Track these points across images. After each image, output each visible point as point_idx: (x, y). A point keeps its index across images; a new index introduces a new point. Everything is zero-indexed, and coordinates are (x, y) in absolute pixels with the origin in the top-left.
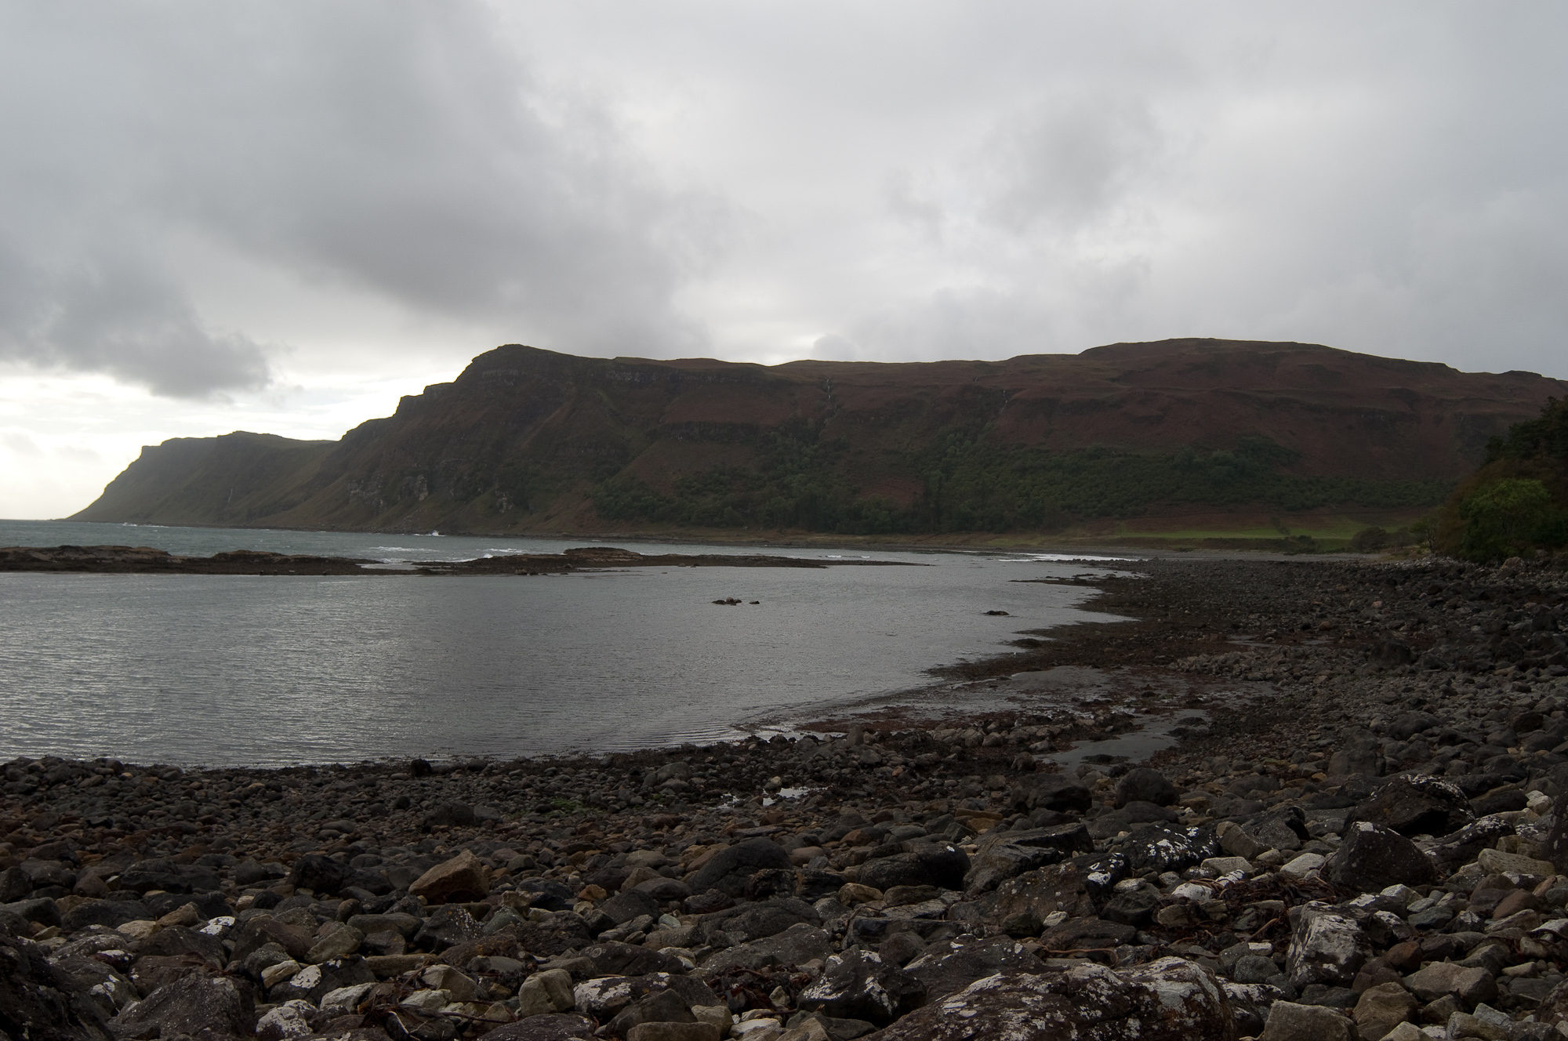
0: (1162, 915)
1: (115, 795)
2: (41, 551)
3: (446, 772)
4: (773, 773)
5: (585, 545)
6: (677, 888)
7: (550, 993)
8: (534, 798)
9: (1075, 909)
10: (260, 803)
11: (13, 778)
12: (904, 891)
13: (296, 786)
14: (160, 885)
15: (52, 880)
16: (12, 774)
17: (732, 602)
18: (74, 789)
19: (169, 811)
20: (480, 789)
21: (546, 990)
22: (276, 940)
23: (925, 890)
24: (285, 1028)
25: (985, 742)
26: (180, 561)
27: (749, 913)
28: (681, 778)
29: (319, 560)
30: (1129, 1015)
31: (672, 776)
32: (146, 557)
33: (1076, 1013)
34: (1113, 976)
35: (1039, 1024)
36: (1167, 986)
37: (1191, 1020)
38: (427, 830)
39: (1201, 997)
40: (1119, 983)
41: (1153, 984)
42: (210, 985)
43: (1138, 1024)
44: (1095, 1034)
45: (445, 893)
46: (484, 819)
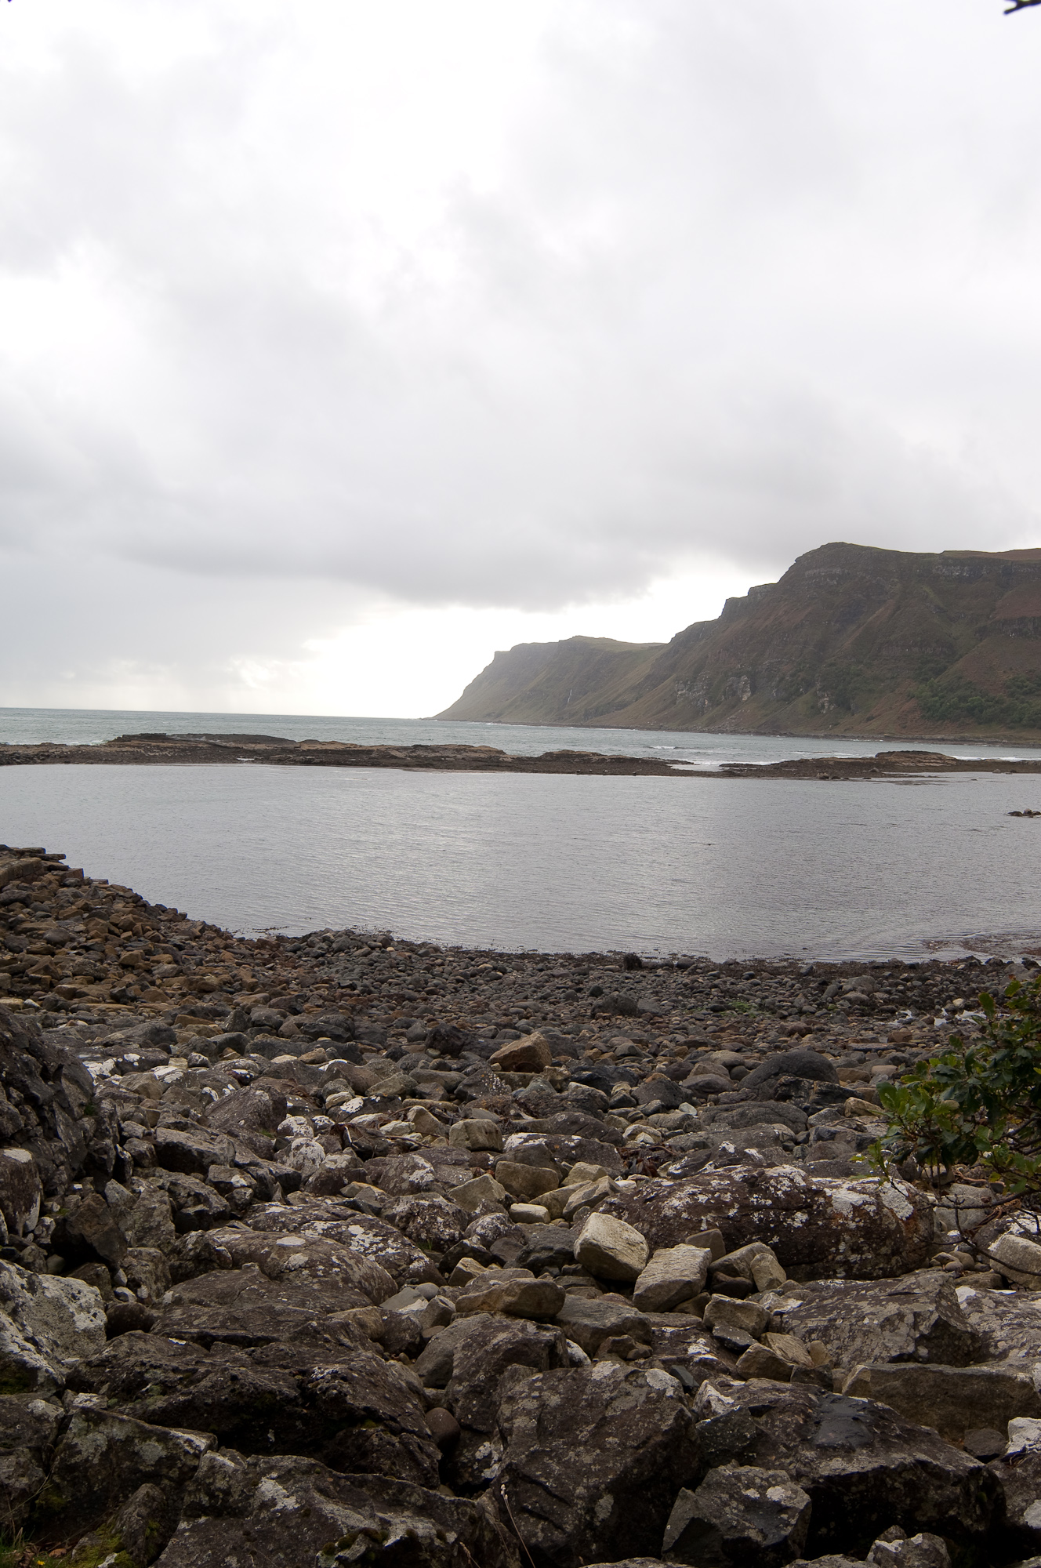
2: (398, 749)
3: (655, 967)
4: (959, 993)
8: (716, 998)
10: (482, 981)
11: (311, 945)
13: (520, 969)
14: (328, 1034)
16: (312, 941)
17: (1029, 814)
18: (348, 957)
19: (405, 981)
20: (674, 985)
26: (510, 760)
28: (863, 992)
29: (633, 760)
31: (854, 988)
32: (482, 755)
33: (747, 1198)
34: (800, 1178)
35: (702, 1198)
36: (844, 1194)
37: (854, 1224)
38: (593, 1016)
39: (873, 1208)
40: (803, 1184)
41: (834, 1190)
42: (254, 1094)
43: (805, 1217)
44: (756, 1217)
45: (515, 1063)
46: (644, 1011)
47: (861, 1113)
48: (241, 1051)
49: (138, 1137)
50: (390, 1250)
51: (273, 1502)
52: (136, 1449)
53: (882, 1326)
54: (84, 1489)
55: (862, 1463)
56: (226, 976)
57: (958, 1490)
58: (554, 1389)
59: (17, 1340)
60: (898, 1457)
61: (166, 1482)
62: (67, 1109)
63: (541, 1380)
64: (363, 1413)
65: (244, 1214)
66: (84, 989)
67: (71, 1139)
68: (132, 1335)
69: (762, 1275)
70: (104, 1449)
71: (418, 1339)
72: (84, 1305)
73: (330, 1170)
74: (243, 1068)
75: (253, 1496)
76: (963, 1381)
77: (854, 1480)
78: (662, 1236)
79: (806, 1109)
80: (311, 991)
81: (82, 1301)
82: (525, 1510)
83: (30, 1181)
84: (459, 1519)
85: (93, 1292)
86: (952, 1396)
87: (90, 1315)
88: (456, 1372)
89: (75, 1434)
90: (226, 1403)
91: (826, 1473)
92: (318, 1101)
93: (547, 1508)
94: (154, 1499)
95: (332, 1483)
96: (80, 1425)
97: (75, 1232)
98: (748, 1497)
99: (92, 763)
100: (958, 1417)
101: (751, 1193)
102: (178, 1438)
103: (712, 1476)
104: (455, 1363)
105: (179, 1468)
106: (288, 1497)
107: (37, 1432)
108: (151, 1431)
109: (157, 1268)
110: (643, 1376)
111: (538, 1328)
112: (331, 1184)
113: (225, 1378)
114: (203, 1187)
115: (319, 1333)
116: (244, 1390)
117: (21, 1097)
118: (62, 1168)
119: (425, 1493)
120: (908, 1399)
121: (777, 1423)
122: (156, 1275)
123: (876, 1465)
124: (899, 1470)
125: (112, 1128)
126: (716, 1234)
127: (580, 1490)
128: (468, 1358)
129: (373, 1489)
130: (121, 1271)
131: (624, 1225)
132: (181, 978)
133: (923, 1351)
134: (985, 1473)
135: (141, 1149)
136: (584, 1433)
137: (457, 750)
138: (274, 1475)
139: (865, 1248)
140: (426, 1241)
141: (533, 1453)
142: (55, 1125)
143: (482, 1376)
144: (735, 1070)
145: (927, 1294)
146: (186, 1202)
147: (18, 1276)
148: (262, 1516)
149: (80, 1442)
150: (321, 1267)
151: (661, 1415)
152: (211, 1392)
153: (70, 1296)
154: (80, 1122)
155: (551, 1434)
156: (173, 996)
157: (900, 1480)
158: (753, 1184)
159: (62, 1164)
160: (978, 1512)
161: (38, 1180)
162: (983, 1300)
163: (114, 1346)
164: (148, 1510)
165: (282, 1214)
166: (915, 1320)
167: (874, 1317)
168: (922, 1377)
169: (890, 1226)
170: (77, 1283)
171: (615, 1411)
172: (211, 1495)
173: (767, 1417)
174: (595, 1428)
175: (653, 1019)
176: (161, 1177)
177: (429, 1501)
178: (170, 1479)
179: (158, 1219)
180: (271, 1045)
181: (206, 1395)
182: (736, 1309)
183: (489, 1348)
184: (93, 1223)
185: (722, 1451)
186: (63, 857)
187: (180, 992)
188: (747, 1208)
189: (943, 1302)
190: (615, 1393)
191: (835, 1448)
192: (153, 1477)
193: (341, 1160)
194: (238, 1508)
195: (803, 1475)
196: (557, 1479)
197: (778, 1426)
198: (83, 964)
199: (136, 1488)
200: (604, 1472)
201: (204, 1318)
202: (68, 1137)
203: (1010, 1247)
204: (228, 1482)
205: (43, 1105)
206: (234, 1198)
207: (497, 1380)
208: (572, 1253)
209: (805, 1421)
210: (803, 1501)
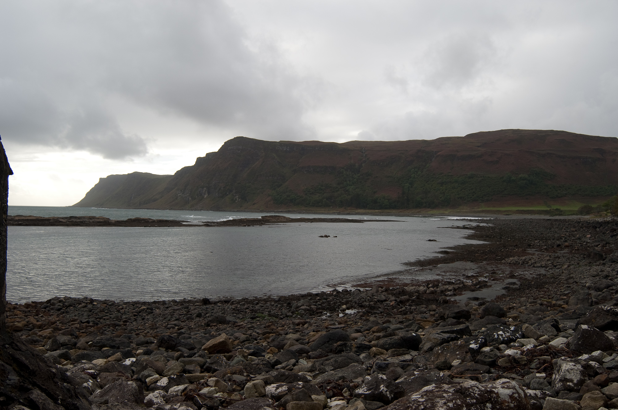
0: (500, 362)
1: (91, 311)
2: (63, 218)
3: (215, 303)
4: (343, 304)
5: (268, 215)
6: (305, 349)
7: (256, 389)
8: (250, 313)
9: (464, 359)
10: (145, 315)
11: (53, 304)
12: (395, 351)
13: (158, 308)
14: (108, 345)
15: (68, 343)
16: (53, 303)
17: (326, 236)
18: (76, 309)
19: (111, 317)
20: (229, 310)
21: (255, 388)
22: (151, 367)
23: (404, 351)
24: (155, 401)
25: (428, 292)
26: (114, 222)
27: (334, 359)
28: (307, 306)
29: (167, 221)
30: (487, 402)
32: (101, 220)
33: (466, 401)
34: (481, 386)
36: (502, 391)
37: (512, 404)
38: (208, 325)
39: (517, 395)
40: (483, 389)
42: (127, 384)
45: (218, 350)
46: (230, 321)
48: (75, 360)
56: (23, 322)
80: (70, 326)
137: (89, 218)
175: (235, 325)
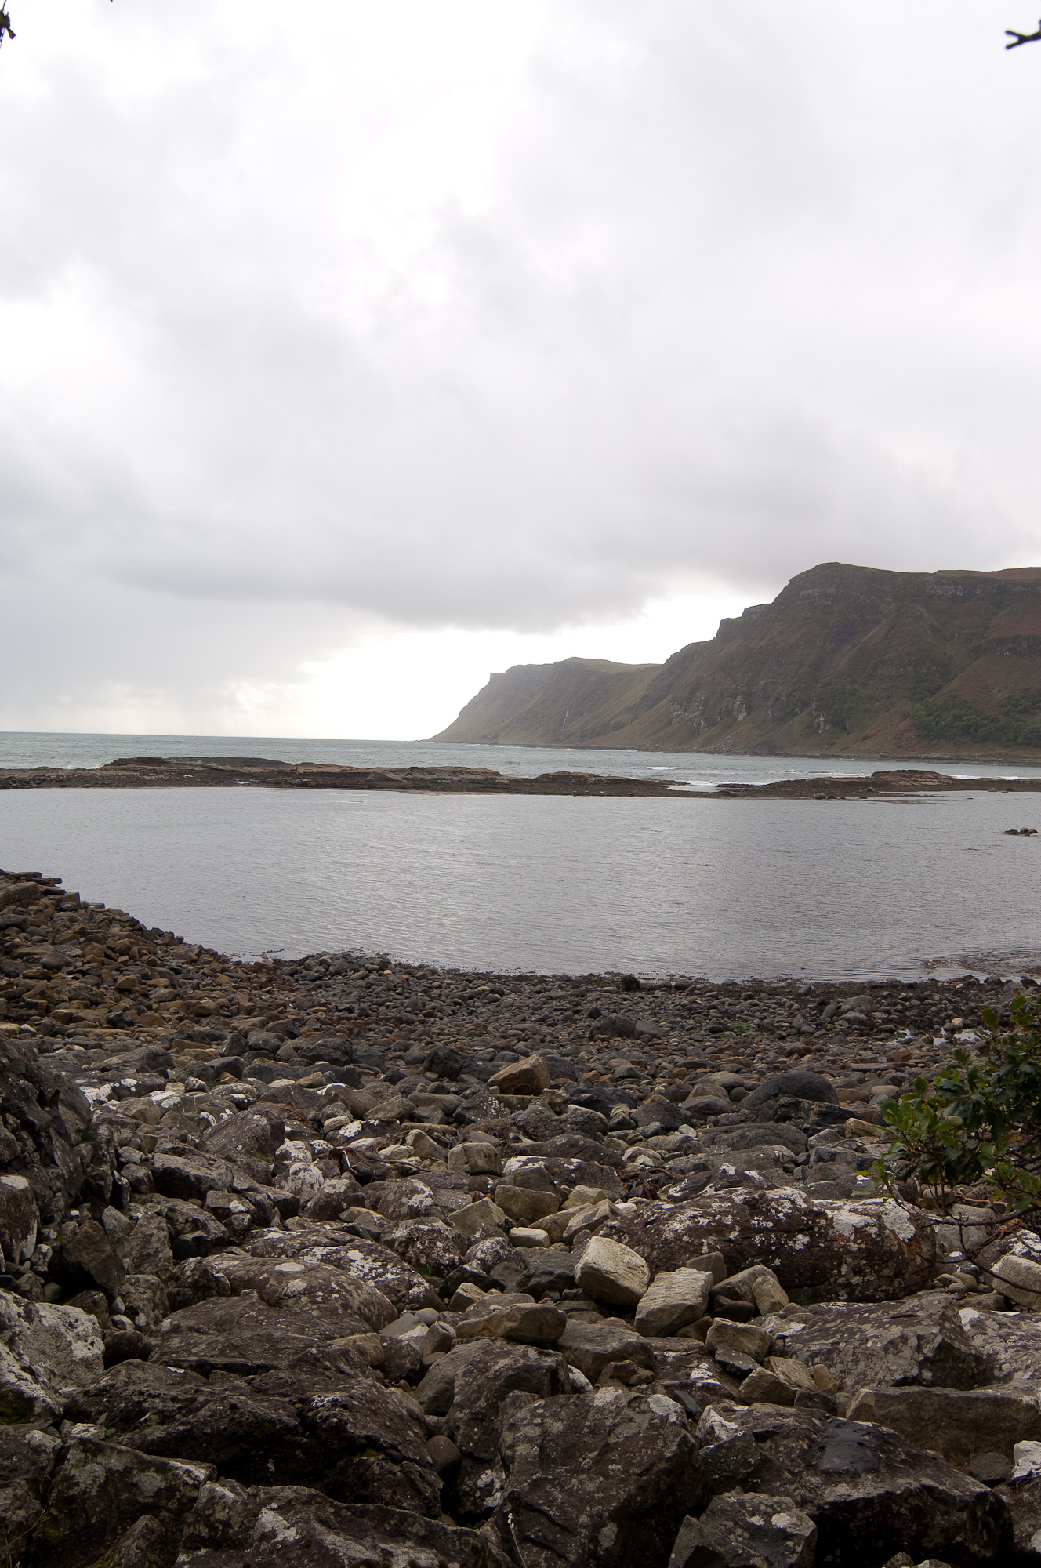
2: (395, 771)
3: (653, 988)
8: (714, 1019)
10: (479, 1004)
11: (308, 968)
13: (518, 991)
14: (325, 1057)
16: (309, 964)
17: (1026, 832)
18: (345, 980)
19: (402, 1004)
26: (507, 782)
28: (861, 1012)
29: (629, 781)
30: (800, 1231)
31: (853, 1009)
32: (479, 777)
33: (748, 1221)
34: (801, 1200)
35: (703, 1221)
36: (846, 1216)
37: (856, 1246)
38: (591, 1038)
39: (875, 1230)
40: (804, 1206)
41: (836, 1212)
42: (252, 1119)
43: (806, 1239)
44: (757, 1239)
45: (513, 1086)
46: (642, 1033)
47: (861, 1133)
48: (239, 1076)
49: (135, 1163)
50: (389, 1276)
51: (274, 1533)
52: (135, 1480)
53: (886, 1349)
54: (82, 1522)
55: (867, 1489)
56: (222, 1000)
57: (965, 1515)
58: (556, 1416)
59: (14, 1369)
60: (904, 1483)
61: (165, 1513)
62: (64, 1135)
63: (543, 1407)
64: (363, 1441)
65: (242, 1240)
66: (81, 1014)
67: (68, 1166)
68: (130, 1364)
69: (764, 1298)
70: (102, 1481)
71: (418, 1366)
72: (81, 1334)
73: (328, 1195)
74: (241, 1092)
75: (253, 1527)
76: (968, 1405)
77: (859, 1506)
78: (663, 1260)
79: (806, 1130)
80: (309, 1014)
81: (80, 1329)
82: (527, 1539)
83: (27, 1208)
84: (461, 1549)
85: (90, 1320)
86: (957, 1420)
87: (88, 1344)
88: (457, 1399)
89: (72, 1465)
90: (225, 1433)
91: (831, 1499)
92: (316, 1125)
93: (550, 1537)
94: (153, 1531)
95: (333, 1514)
96: (78, 1457)
97: (72, 1259)
98: (753, 1524)
99: (88, 787)
100: (963, 1441)
101: (752, 1216)
102: (177, 1468)
103: (716, 1503)
104: (456, 1390)
105: (178, 1499)
106: (289, 1528)
107: (34, 1463)
108: (150, 1462)
109: (154, 1295)
110: (646, 1402)
111: (540, 1353)
112: (329, 1209)
113: (224, 1407)
114: (201, 1213)
115: (318, 1360)
116: (244, 1419)
117: (17, 1123)
118: (59, 1194)
119: (427, 1523)
120: (912, 1422)
121: (782, 1448)
122: (154, 1303)
123: (882, 1491)
124: (905, 1495)
125: (109, 1153)
126: (717, 1257)
127: (583, 1519)
128: (470, 1385)
129: (374, 1519)
130: (119, 1298)
131: (625, 1249)
132: (178, 1002)
133: (927, 1375)
134: (991, 1498)
135: (138, 1175)
136: (587, 1461)
137: (453, 772)
138: (275, 1506)
139: (867, 1270)
140: (425, 1266)
141: (535, 1481)
142: (52, 1151)
143: (483, 1403)
144: (734, 1091)
145: (930, 1316)
146: (184, 1229)
147: (15, 1305)
148: (262, 1548)
149: (77, 1474)
150: (320, 1293)
151: (665, 1441)
152: (210, 1422)
153: (67, 1325)
154: (77, 1148)
155: (554, 1461)
156: (170, 1020)
157: (906, 1506)
158: (754, 1206)
159: (59, 1190)
160: (985, 1538)
161: (34, 1207)
162: (987, 1322)
163: (112, 1375)
164: (147, 1542)
165: (280, 1240)
166: (919, 1343)
167: (877, 1340)
168: (926, 1401)
169: (893, 1248)
170: (75, 1312)
171: (618, 1437)
172: (211, 1527)
173: (772, 1442)
174: (598, 1455)
175: (651, 1041)
176: (158, 1203)
177: (431, 1531)
178: (169, 1510)
179: (156, 1245)
180: (269, 1069)
181: (205, 1424)
182: (738, 1333)
183: (490, 1374)
184: (91, 1250)
185: (726, 1478)
186: (59, 881)
187: (177, 1016)
188: (748, 1231)
189: (947, 1325)
190: (618, 1419)
191: (840, 1474)
192: (152, 1509)
193: (339, 1185)
194: (239, 1539)
195: (808, 1502)
196: (560, 1507)
197: (782, 1452)
198: (79, 988)
199: (135, 1520)
200: (608, 1500)
201: (203, 1346)
202: (65, 1163)
203: (1013, 1268)
204: (228, 1513)
205: (39, 1131)
206: (232, 1223)
207: (499, 1407)
208: (572, 1278)
209: (810, 1447)
210: (808, 1528)
